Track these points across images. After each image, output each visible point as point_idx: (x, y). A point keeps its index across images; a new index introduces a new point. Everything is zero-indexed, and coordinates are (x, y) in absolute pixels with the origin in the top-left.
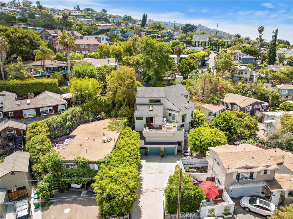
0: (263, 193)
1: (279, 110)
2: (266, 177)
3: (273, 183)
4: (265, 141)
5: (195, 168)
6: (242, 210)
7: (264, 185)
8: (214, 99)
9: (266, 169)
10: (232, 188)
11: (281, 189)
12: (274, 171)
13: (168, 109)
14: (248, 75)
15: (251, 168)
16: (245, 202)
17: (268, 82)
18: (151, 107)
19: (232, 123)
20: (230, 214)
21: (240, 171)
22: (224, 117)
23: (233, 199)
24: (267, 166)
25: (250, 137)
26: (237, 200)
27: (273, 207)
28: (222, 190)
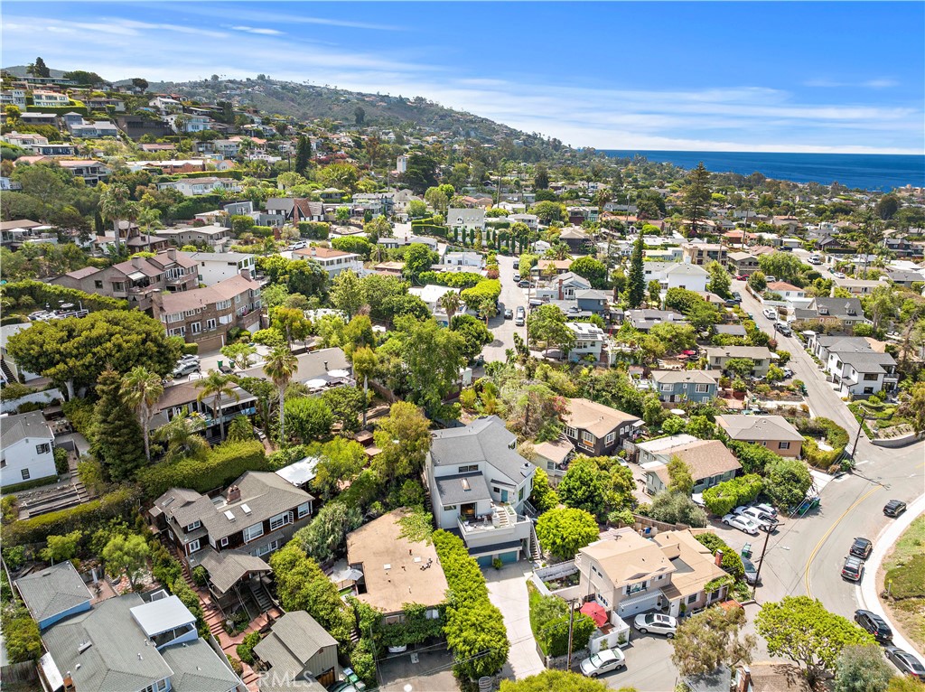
0: (659, 604)
1: (661, 434)
2: (662, 583)
3: (669, 588)
4: (649, 510)
5: (557, 580)
6: (638, 633)
7: (660, 594)
8: (553, 432)
9: (661, 573)
10: (622, 606)
11: (680, 597)
12: (670, 574)
13: (493, 481)
14: (597, 350)
15: (644, 575)
16: (641, 622)
17: (636, 364)
18: (464, 482)
19: (594, 486)
20: (626, 642)
21: (631, 582)
22: (580, 477)
23: (625, 619)
24: (662, 569)
25: (625, 506)
26: (630, 620)
27: (673, 621)
28: (610, 612)
